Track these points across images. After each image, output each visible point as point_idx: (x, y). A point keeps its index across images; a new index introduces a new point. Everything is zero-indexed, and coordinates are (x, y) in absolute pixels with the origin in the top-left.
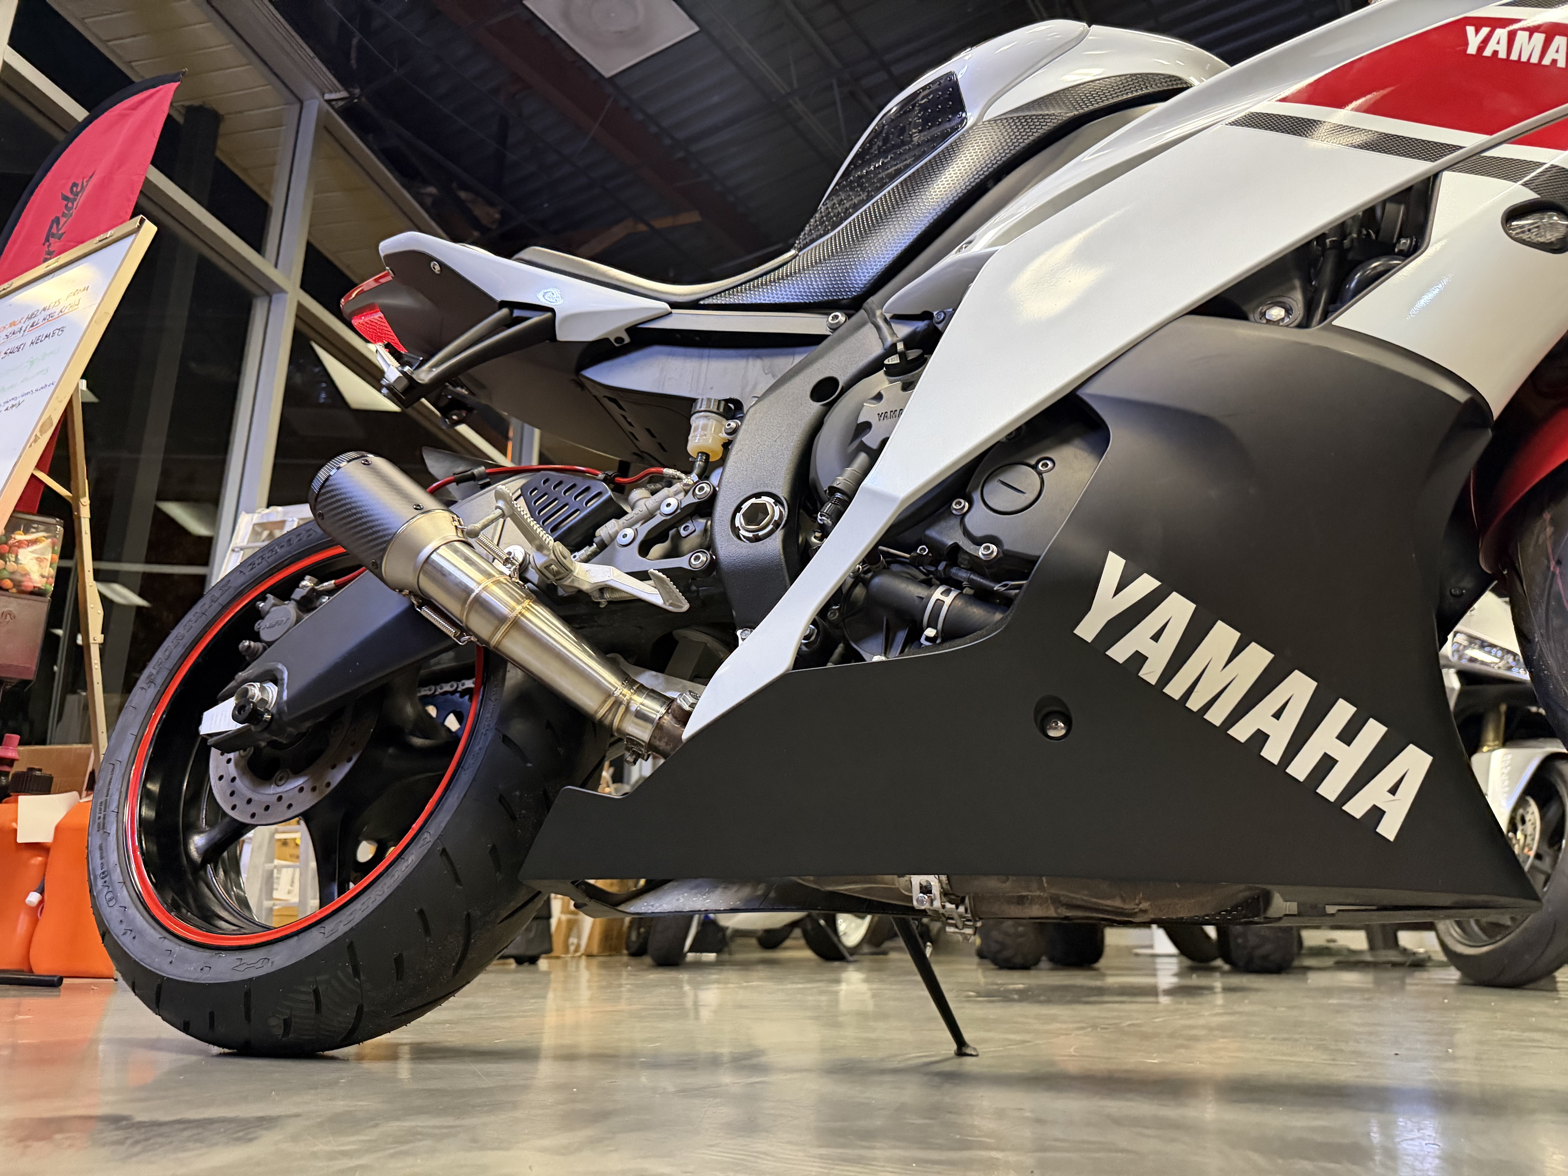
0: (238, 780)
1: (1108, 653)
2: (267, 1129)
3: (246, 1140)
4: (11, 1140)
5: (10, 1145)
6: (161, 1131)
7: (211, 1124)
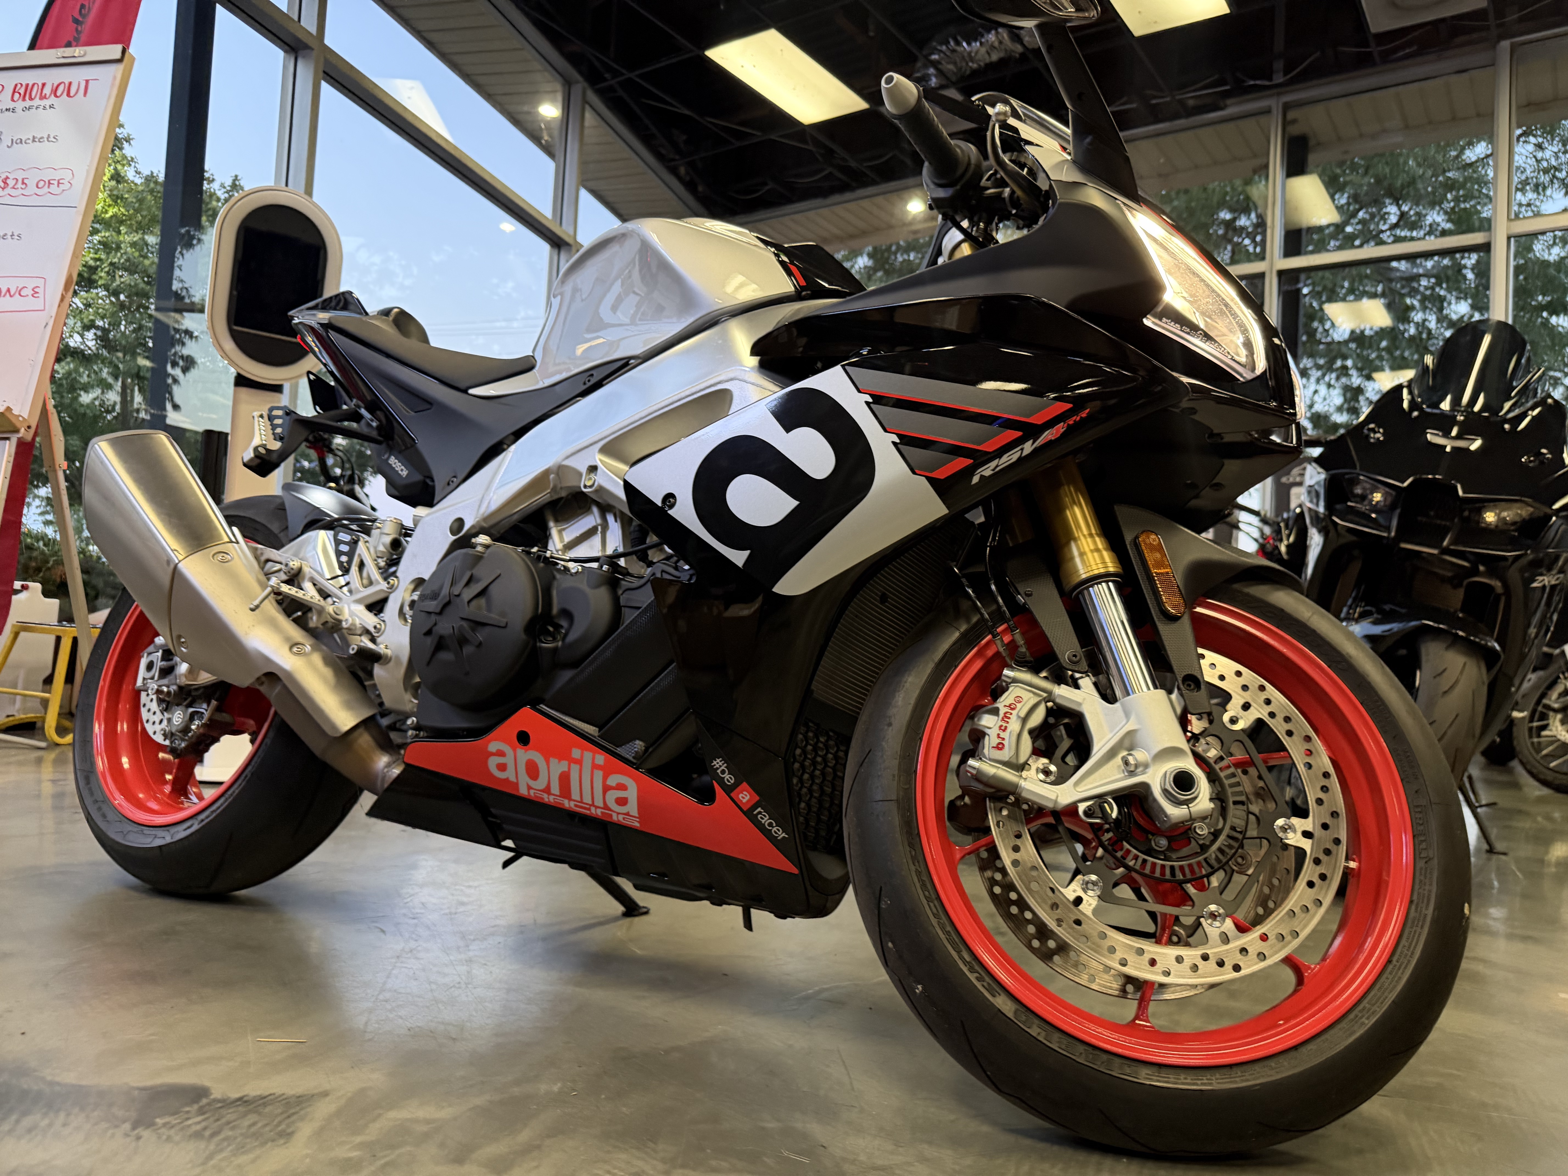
2: (302, 1119)
3: (286, 1135)
4: (127, 1126)
5: (127, 1135)
6: (230, 1115)
7: (265, 1105)
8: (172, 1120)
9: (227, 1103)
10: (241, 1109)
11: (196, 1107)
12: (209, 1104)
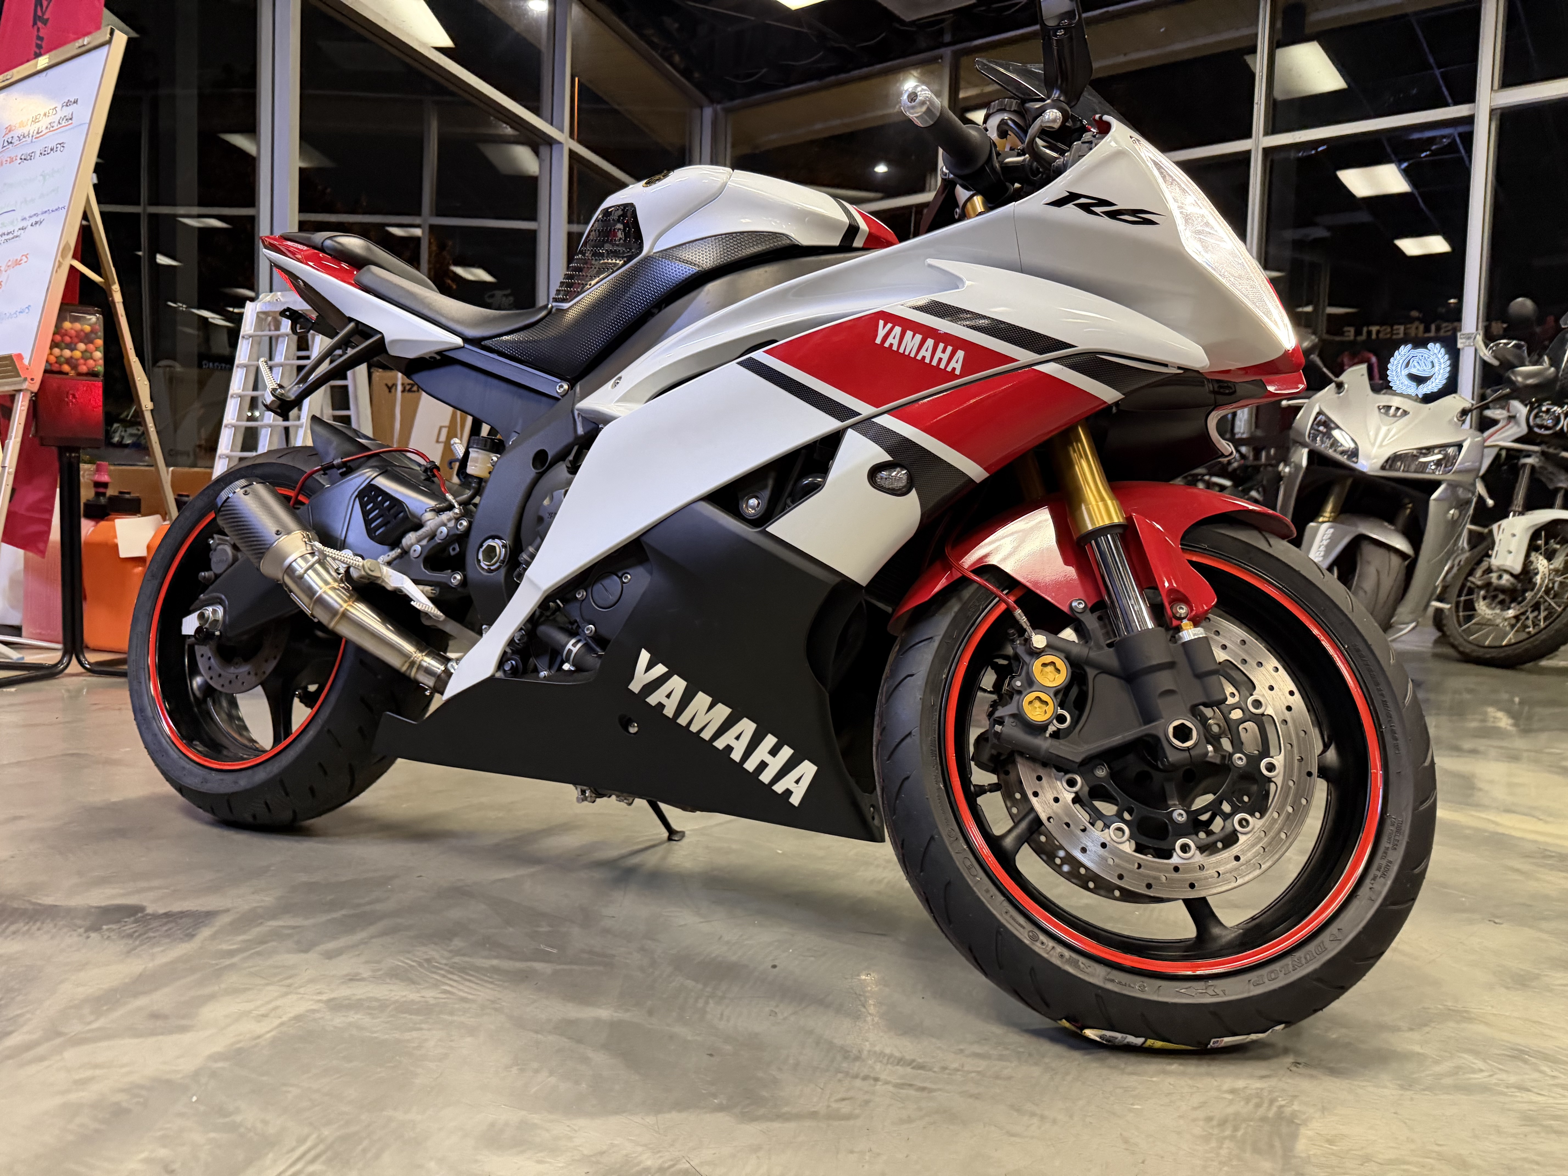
0: (212, 660)
1: (647, 700)
2: (205, 926)
3: (191, 936)
4: (82, 930)
5: (80, 935)
6: (155, 924)
7: (181, 918)
8: (114, 926)
9: (155, 917)
10: (165, 920)
11: (132, 919)
12: (143, 917)
